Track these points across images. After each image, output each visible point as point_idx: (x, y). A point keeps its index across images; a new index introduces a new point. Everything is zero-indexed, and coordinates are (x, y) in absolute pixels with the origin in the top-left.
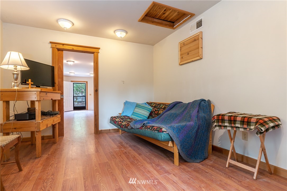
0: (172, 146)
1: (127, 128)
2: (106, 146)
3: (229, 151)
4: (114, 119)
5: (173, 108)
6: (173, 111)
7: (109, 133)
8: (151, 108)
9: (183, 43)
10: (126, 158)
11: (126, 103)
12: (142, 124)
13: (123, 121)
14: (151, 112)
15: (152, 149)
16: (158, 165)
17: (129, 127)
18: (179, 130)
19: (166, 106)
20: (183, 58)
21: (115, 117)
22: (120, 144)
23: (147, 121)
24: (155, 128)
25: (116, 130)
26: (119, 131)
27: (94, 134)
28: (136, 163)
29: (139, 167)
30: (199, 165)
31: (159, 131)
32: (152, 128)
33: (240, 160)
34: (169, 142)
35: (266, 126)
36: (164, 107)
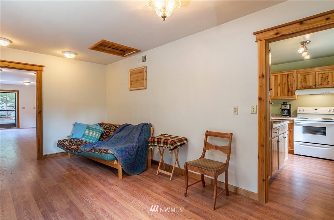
0: (117, 164)
1: (77, 151)
2: (54, 171)
3: (159, 162)
4: (62, 142)
5: (122, 130)
6: (120, 134)
7: (55, 157)
8: (103, 130)
9: (132, 72)
10: (76, 179)
11: (75, 125)
12: (92, 148)
13: (72, 144)
14: (103, 133)
15: (102, 168)
16: (105, 181)
17: (79, 151)
18: (122, 151)
19: (116, 127)
20: (132, 84)
21: (63, 141)
22: (69, 168)
23: (96, 145)
24: (103, 150)
25: (64, 153)
26: (68, 154)
27: (36, 160)
28: (85, 182)
29: (88, 184)
30: (138, 177)
31: (105, 154)
32: (100, 151)
33: (168, 169)
34: (114, 161)
35: (174, 145)
36: (115, 129)
